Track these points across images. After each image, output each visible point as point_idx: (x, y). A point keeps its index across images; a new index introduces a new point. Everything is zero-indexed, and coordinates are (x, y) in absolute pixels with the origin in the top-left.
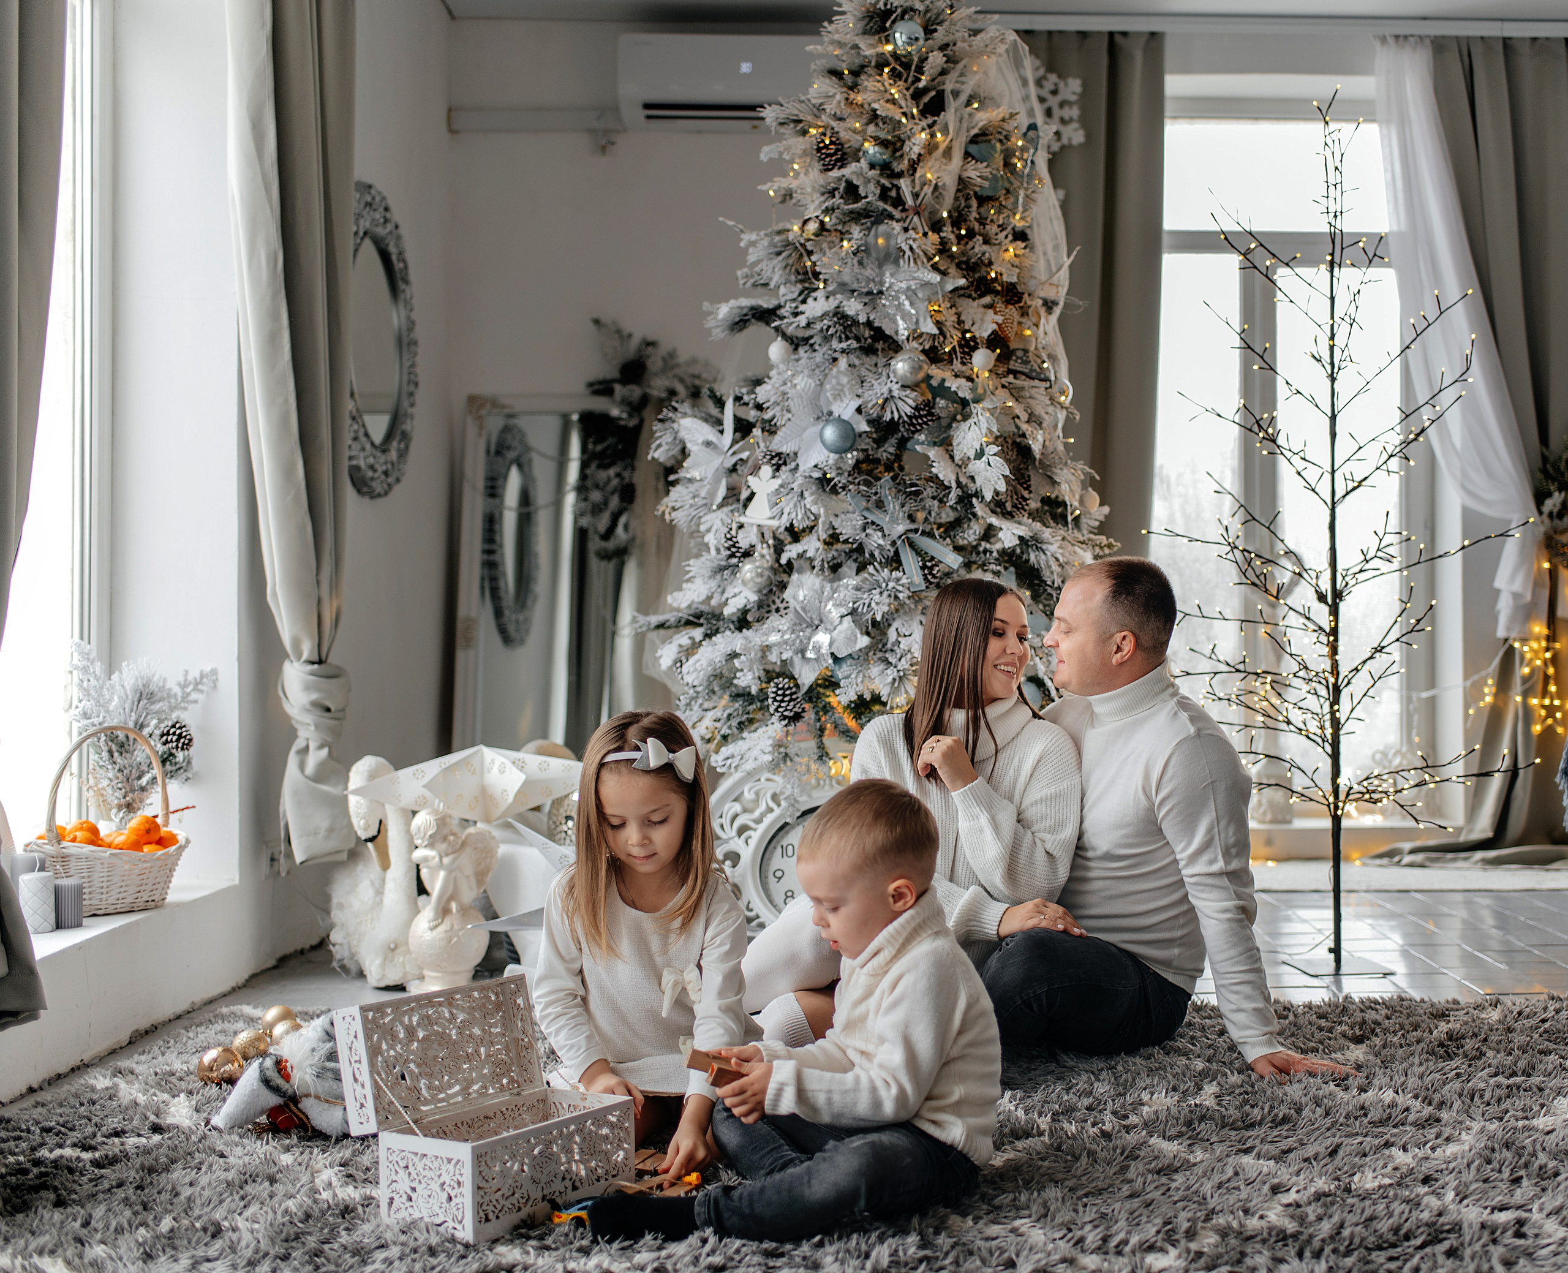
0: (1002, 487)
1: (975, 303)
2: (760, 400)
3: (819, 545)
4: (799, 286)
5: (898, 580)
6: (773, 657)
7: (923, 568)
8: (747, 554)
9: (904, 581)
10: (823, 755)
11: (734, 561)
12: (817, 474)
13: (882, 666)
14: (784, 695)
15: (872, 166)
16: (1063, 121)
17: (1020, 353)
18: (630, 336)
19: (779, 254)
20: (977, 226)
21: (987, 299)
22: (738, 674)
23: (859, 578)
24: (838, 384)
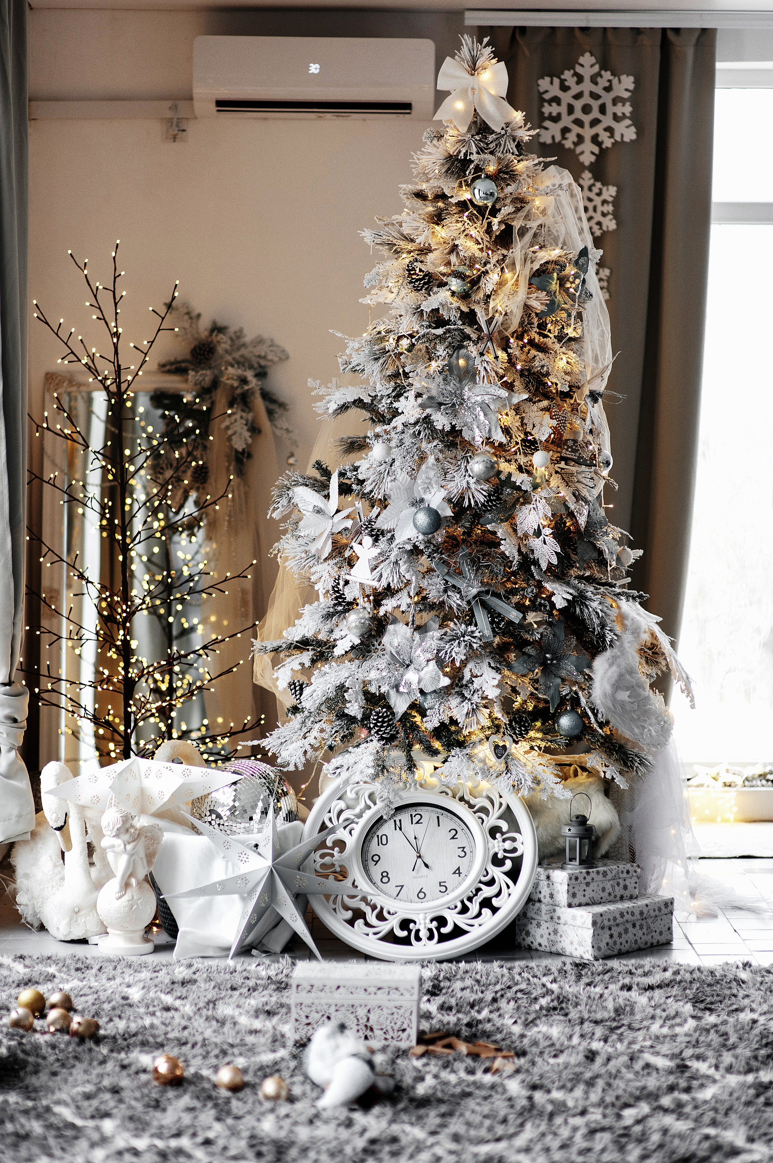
0: (555, 561)
1: (535, 408)
2: (361, 477)
3: (409, 601)
4: (392, 383)
5: (473, 632)
6: (373, 689)
7: (492, 623)
8: (350, 605)
9: (477, 634)
10: (411, 766)
11: (340, 608)
12: (409, 547)
13: (459, 700)
14: (383, 722)
15: (453, 293)
16: (616, 118)
17: (570, 443)
18: (199, 316)
19: (376, 359)
20: (537, 338)
21: (545, 403)
22: (348, 705)
23: (443, 631)
24: (427, 478)
